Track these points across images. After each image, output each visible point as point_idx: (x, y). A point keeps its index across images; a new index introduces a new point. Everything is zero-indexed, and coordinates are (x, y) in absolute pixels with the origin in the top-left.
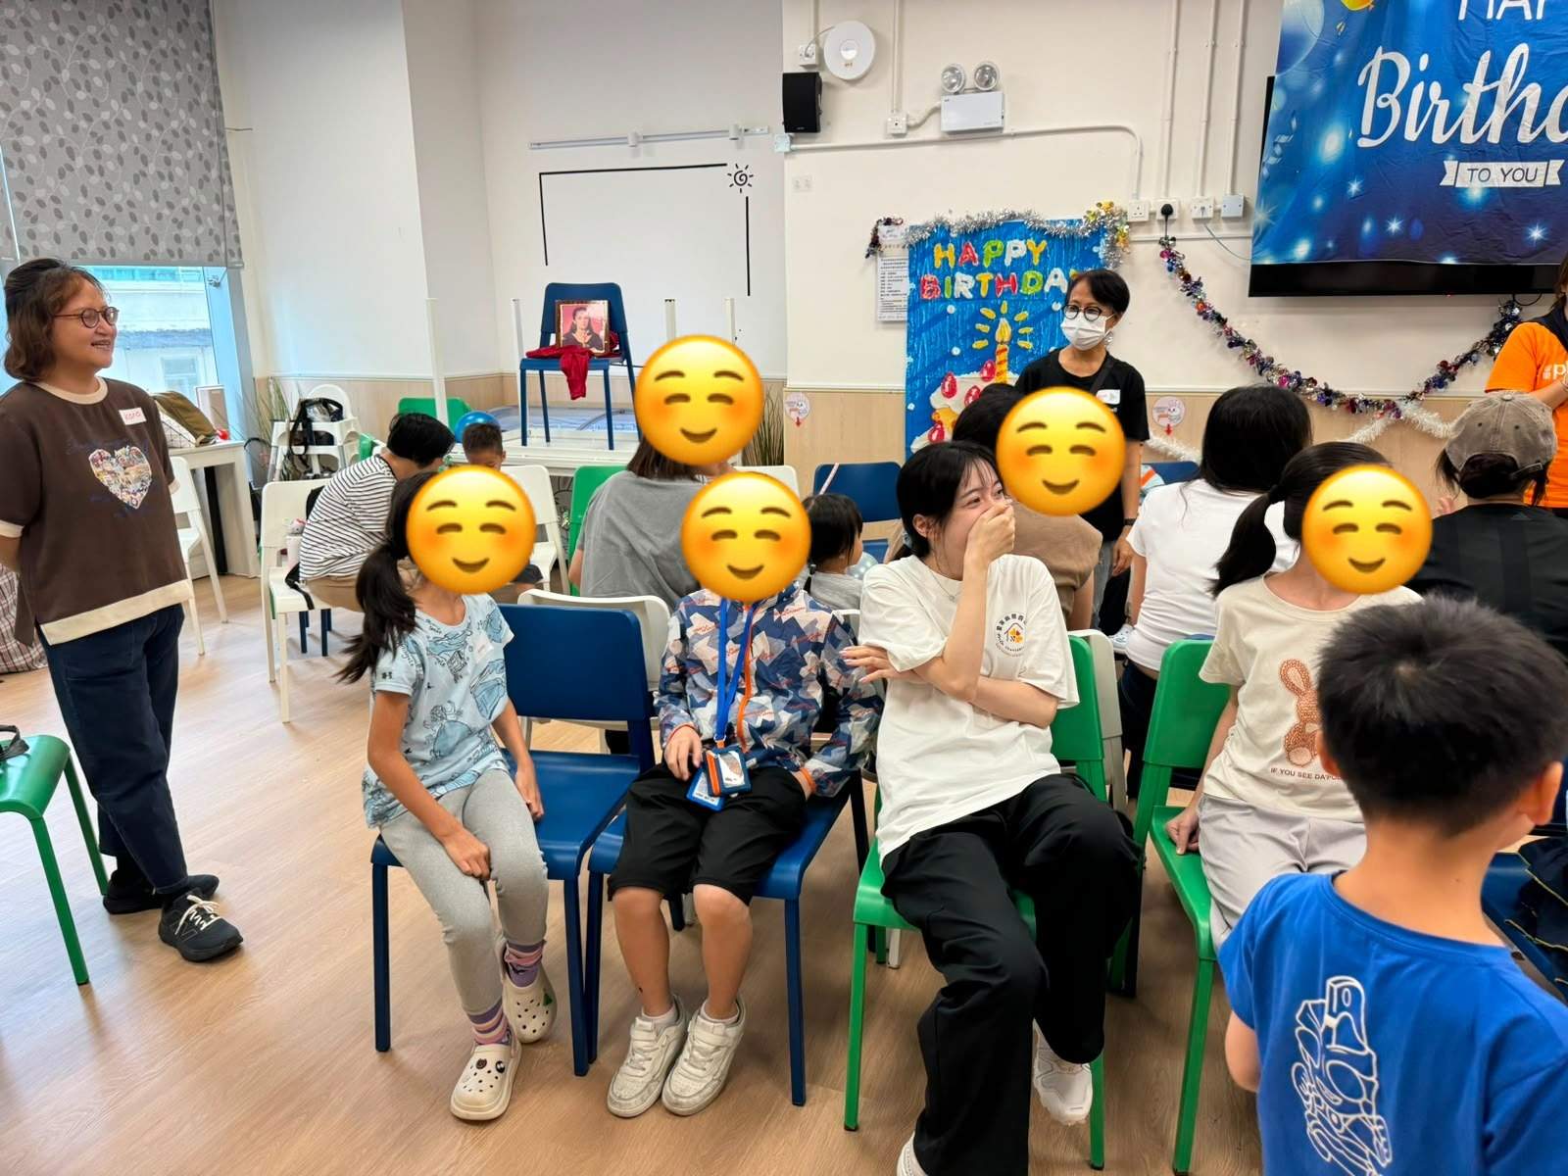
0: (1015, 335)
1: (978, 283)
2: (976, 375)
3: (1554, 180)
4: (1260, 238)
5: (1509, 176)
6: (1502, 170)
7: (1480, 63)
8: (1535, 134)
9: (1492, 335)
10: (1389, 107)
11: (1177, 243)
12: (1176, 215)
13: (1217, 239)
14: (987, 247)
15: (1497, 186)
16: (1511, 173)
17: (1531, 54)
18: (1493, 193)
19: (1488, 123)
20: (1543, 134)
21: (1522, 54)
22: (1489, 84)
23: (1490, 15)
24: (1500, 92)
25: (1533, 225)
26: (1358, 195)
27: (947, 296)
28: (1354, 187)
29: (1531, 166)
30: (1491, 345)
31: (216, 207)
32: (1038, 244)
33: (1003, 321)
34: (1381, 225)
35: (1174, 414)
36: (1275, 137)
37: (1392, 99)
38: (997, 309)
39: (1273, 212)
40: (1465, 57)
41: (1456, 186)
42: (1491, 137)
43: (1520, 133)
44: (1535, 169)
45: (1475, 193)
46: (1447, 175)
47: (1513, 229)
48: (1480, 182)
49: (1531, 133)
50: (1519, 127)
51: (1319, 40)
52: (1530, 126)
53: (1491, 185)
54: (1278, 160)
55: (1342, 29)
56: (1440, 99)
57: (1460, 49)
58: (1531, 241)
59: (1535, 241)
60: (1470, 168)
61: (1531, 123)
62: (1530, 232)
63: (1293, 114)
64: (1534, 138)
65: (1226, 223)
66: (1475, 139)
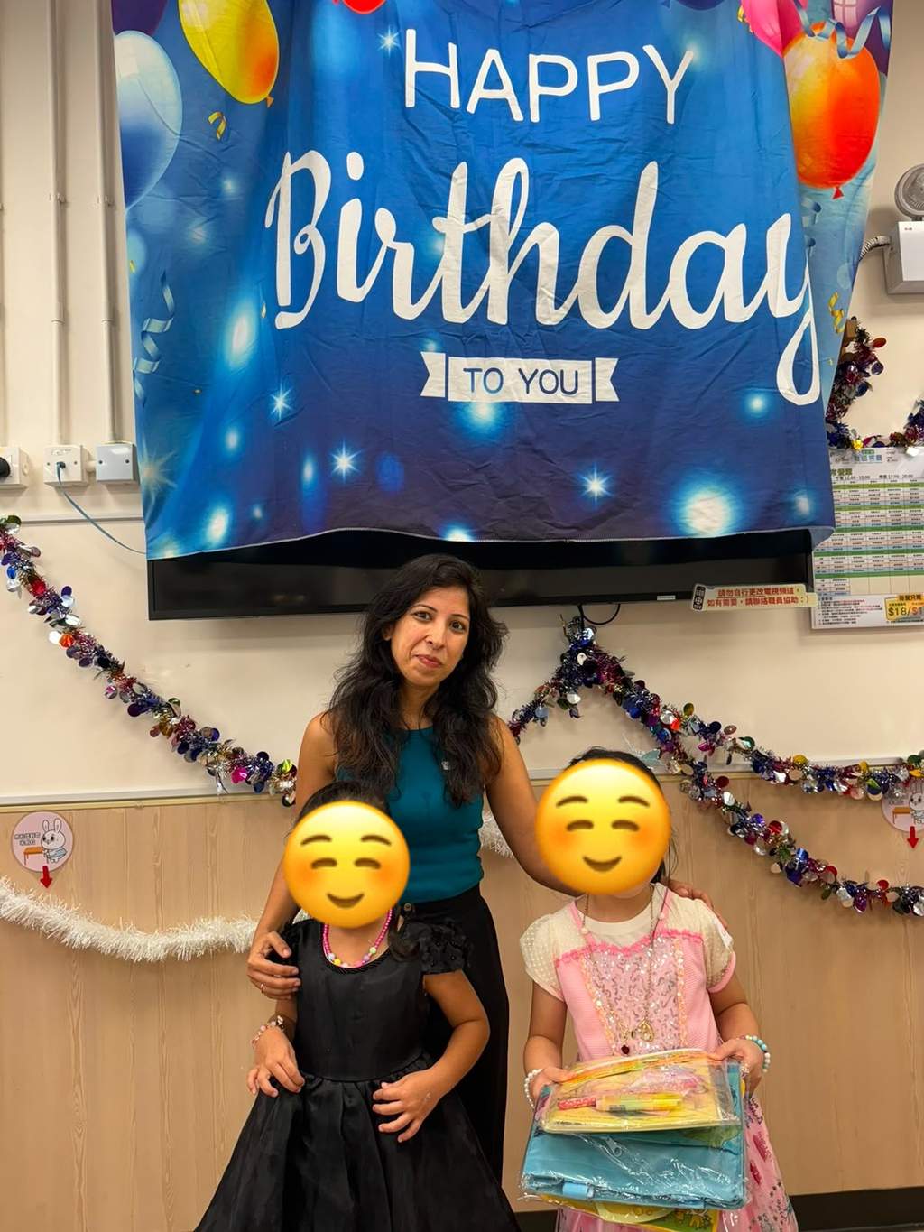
3: (607, 393)
4: (156, 512)
5: (534, 384)
6: (520, 370)
7: (453, 184)
8: (563, 311)
9: (560, 674)
10: (310, 248)
11: (22, 528)
12: (16, 478)
13: (93, 522)
15: (516, 399)
16: (536, 378)
17: (533, 175)
18: (513, 412)
19: (483, 287)
20: (575, 310)
21: (519, 174)
22: (473, 220)
23: (455, 103)
24: (495, 234)
25: (587, 471)
26: (288, 416)
28: (280, 403)
29: (568, 366)
30: (563, 691)
34: (325, 466)
35: (52, 845)
37: (311, 230)
39: (164, 466)
40: (428, 172)
41: (450, 400)
42: (493, 313)
43: (538, 307)
44: (574, 373)
45: (483, 411)
46: (430, 377)
47: (556, 477)
48: (487, 393)
49: (556, 308)
50: (536, 296)
51: (180, 140)
52: (553, 296)
53: (508, 399)
54: (154, 365)
55: (222, 127)
56: (396, 239)
57: (417, 158)
58: (589, 499)
59: (596, 499)
60: (467, 367)
61: (554, 291)
62: (586, 482)
63: (163, 279)
64: (562, 318)
65: (111, 493)
66: (467, 316)
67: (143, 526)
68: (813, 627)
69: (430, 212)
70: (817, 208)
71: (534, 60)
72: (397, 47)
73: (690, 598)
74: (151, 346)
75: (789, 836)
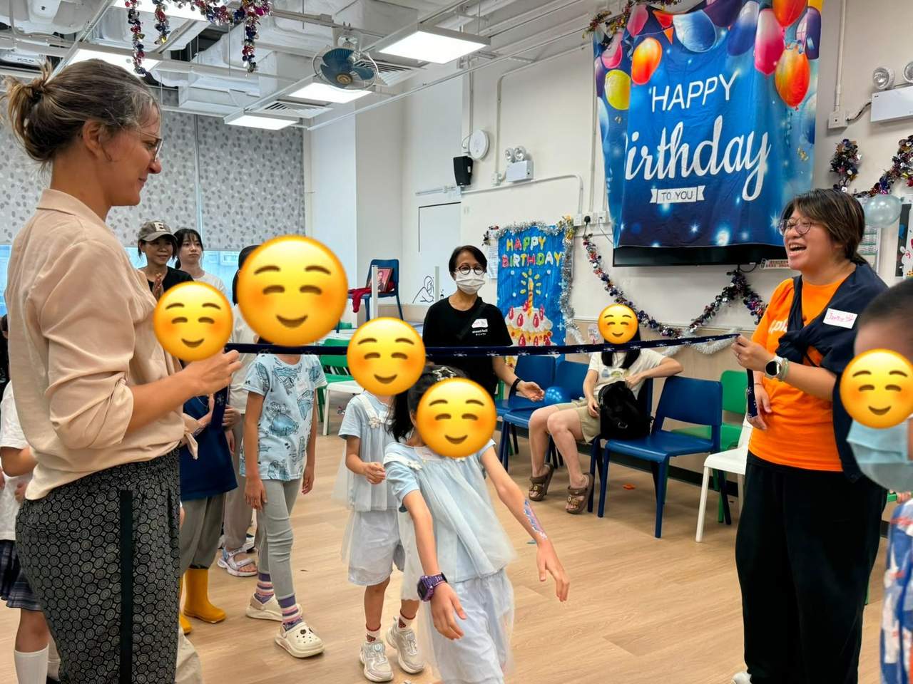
0: (535, 287)
1: (521, 259)
2: (521, 308)
3: (701, 198)
4: (614, 233)
5: (680, 196)
6: (676, 193)
7: (662, 134)
8: (689, 172)
11: (592, 237)
12: (591, 221)
13: (605, 235)
14: (525, 240)
15: (674, 202)
17: (684, 127)
18: (674, 205)
19: (669, 166)
20: (693, 171)
21: (680, 128)
22: (667, 145)
23: (664, 108)
24: (672, 149)
25: (692, 224)
27: (511, 266)
29: (689, 190)
31: (295, 227)
32: (542, 238)
33: (530, 279)
35: (596, 333)
38: (527, 273)
39: (615, 220)
40: (657, 132)
41: (657, 203)
42: (670, 175)
43: (682, 172)
44: (692, 192)
45: (666, 206)
46: (653, 197)
47: (683, 227)
48: (667, 200)
49: (687, 171)
50: (682, 168)
51: (609, 127)
52: (686, 167)
55: (620, 120)
56: (648, 155)
58: (692, 233)
59: (694, 233)
60: (663, 193)
62: (691, 228)
63: (609, 166)
64: (689, 174)
66: (664, 176)
67: (613, 236)
69: (656, 145)
70: (791, 114)
71: (691, 85)
72: (651, 94)
73: (761, 264)
74: (609, 186)
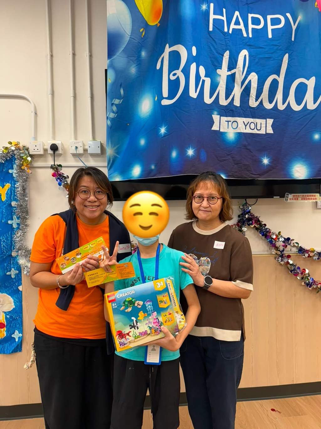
3: (270, 131)
4: (112, 165)
5: (248, 126)
6: (244, 122)
7: (224, 58)
8: (258, 103)
9: (239, 221)
10: (178, 78)
11: (63, 169)
12: (60, 151)
15: (242, 132)
17: (250, 56)
18: (241, 136)
19: (233, 94)
20: (261, 103)
21: (245, 55)
22: (230, 70)
23: (226, 30)
24: (237, 76)
25: (263, 156)
26: (165, 135)
28: (163, 130)
29: (258, 121)
30: (241, 227)
34: (182, 152)
36: (112, 101)
37: (179, 73)
39: (115, 150)
41: (221, 131)
42: (236, 102)
43: (250, 101)
44: (260, 123)
45: (231, 135)
46: (215, 124)
47: (254, 158)
48: (233, 129)
49: (256, 101)
50: (249, 97)
51: (130, 37)
52: (255, 97)
53: (239, 131)
54: (115, 115)
55: (144, 33)
56: (205, 77)
57: (212, 48)
58: (263, 165)
59: (265, 165)
60: (226, 120)
61: (255, 96)
62: (262, 160)
63: (121, 85)
64: (257, 105)
65: (92, 158)
66: (227, 103)
68: (318, 207)
69: (216, 67)
71: (250, 16)
72: (207, 9)
73: (284, 197)
74: (115, 108)
75: (308, 274)
